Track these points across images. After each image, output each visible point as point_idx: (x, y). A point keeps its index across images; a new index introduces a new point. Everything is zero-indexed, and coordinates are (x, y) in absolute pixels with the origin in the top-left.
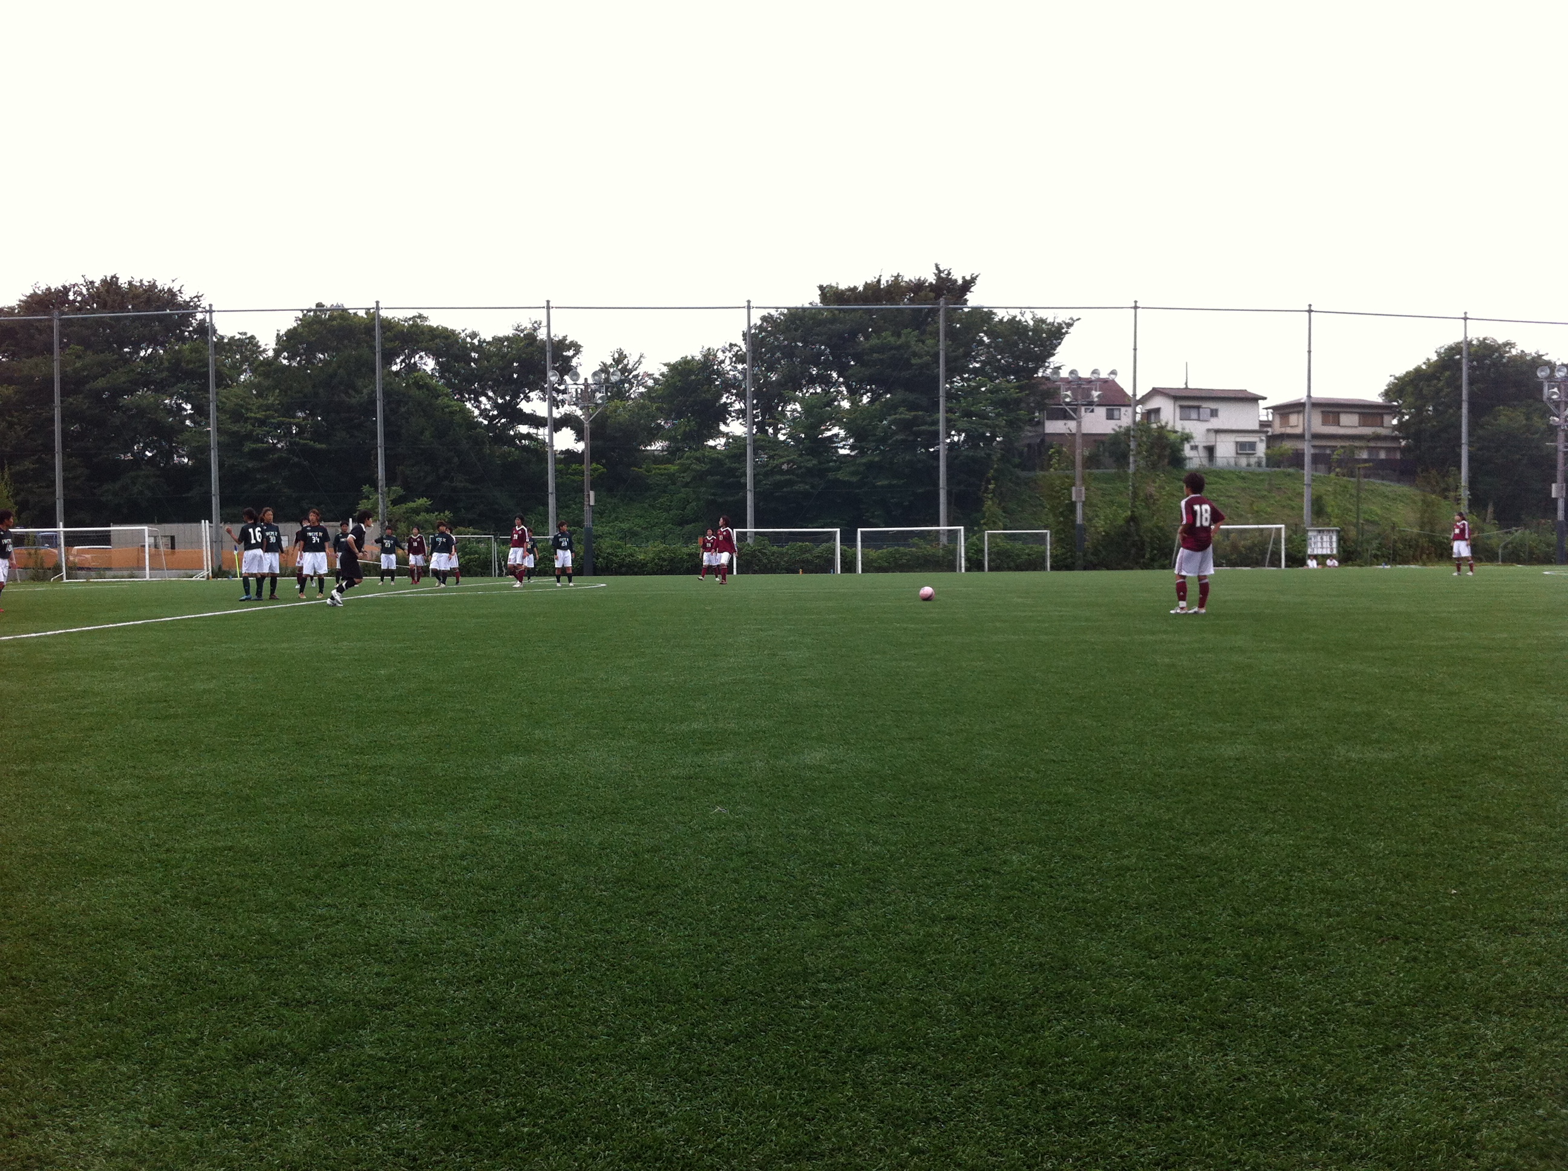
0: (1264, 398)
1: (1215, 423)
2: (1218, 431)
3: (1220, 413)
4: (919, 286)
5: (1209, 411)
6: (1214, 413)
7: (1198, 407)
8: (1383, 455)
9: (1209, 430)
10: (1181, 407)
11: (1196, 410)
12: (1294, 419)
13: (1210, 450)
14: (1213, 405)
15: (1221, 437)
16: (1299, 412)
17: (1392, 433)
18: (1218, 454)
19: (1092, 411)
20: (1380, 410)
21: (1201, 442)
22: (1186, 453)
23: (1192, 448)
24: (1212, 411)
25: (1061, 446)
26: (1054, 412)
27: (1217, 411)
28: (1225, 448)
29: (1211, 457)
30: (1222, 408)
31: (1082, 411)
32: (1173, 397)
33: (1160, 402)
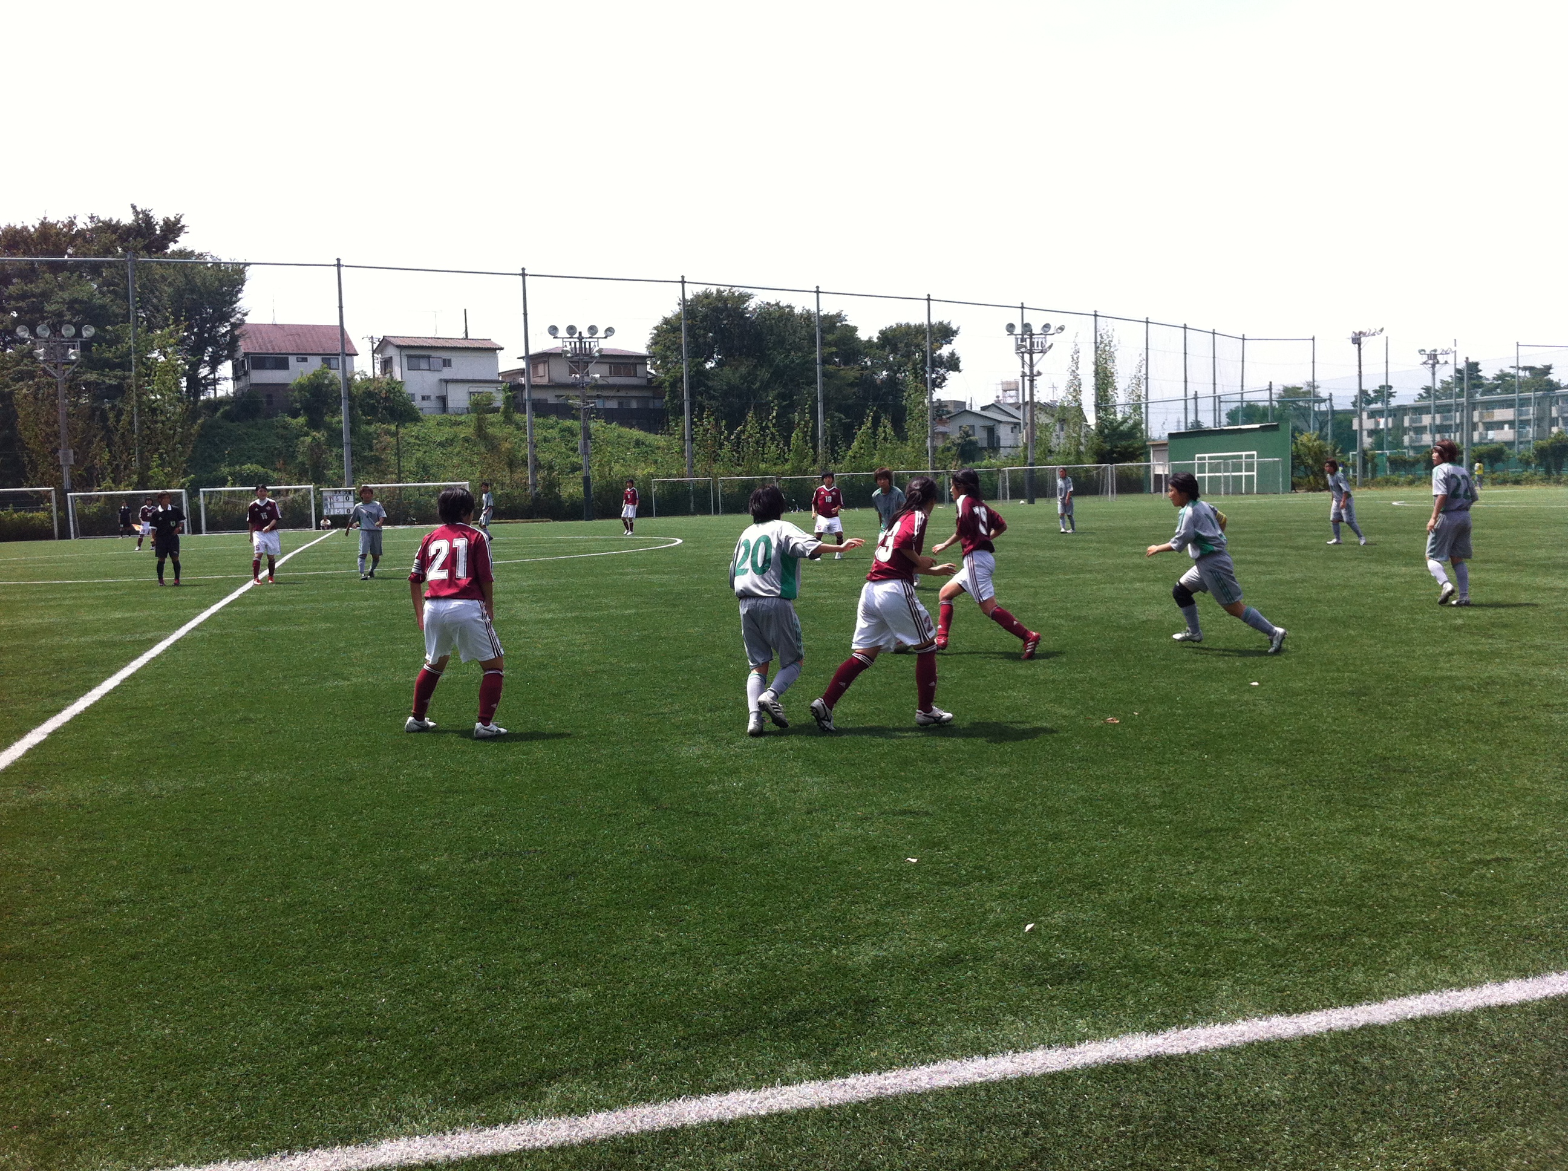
0: (502, 349)
1: (447, 373)
2: (447, 381)
3: (453, 363)
4: (110, 228)
5: (440, 361)
6: (447, 363)
7: (429, 357)
8: (634, 405)
9: (441, 380)
10: (409, 357)
11: (426, 360)
12: (541, 369)
13: (443, 399)
14: (446, 355)
15: (450, 387)
16: (544, 362)
17: (644, 382)
18: (451, 404)
19: (305, 360)
20: (632, 361)
21: (434, 392)
22: (418, 403)
23: (423, 398)
24: (444, 360)
25: (269, 396)
26: (260, 361)
27: (450, 361)
28: (459, 398)
29: (444, 408)
30: (456, 359)
31: (292, 360)
32: (398, 347)
33: (391, 352)
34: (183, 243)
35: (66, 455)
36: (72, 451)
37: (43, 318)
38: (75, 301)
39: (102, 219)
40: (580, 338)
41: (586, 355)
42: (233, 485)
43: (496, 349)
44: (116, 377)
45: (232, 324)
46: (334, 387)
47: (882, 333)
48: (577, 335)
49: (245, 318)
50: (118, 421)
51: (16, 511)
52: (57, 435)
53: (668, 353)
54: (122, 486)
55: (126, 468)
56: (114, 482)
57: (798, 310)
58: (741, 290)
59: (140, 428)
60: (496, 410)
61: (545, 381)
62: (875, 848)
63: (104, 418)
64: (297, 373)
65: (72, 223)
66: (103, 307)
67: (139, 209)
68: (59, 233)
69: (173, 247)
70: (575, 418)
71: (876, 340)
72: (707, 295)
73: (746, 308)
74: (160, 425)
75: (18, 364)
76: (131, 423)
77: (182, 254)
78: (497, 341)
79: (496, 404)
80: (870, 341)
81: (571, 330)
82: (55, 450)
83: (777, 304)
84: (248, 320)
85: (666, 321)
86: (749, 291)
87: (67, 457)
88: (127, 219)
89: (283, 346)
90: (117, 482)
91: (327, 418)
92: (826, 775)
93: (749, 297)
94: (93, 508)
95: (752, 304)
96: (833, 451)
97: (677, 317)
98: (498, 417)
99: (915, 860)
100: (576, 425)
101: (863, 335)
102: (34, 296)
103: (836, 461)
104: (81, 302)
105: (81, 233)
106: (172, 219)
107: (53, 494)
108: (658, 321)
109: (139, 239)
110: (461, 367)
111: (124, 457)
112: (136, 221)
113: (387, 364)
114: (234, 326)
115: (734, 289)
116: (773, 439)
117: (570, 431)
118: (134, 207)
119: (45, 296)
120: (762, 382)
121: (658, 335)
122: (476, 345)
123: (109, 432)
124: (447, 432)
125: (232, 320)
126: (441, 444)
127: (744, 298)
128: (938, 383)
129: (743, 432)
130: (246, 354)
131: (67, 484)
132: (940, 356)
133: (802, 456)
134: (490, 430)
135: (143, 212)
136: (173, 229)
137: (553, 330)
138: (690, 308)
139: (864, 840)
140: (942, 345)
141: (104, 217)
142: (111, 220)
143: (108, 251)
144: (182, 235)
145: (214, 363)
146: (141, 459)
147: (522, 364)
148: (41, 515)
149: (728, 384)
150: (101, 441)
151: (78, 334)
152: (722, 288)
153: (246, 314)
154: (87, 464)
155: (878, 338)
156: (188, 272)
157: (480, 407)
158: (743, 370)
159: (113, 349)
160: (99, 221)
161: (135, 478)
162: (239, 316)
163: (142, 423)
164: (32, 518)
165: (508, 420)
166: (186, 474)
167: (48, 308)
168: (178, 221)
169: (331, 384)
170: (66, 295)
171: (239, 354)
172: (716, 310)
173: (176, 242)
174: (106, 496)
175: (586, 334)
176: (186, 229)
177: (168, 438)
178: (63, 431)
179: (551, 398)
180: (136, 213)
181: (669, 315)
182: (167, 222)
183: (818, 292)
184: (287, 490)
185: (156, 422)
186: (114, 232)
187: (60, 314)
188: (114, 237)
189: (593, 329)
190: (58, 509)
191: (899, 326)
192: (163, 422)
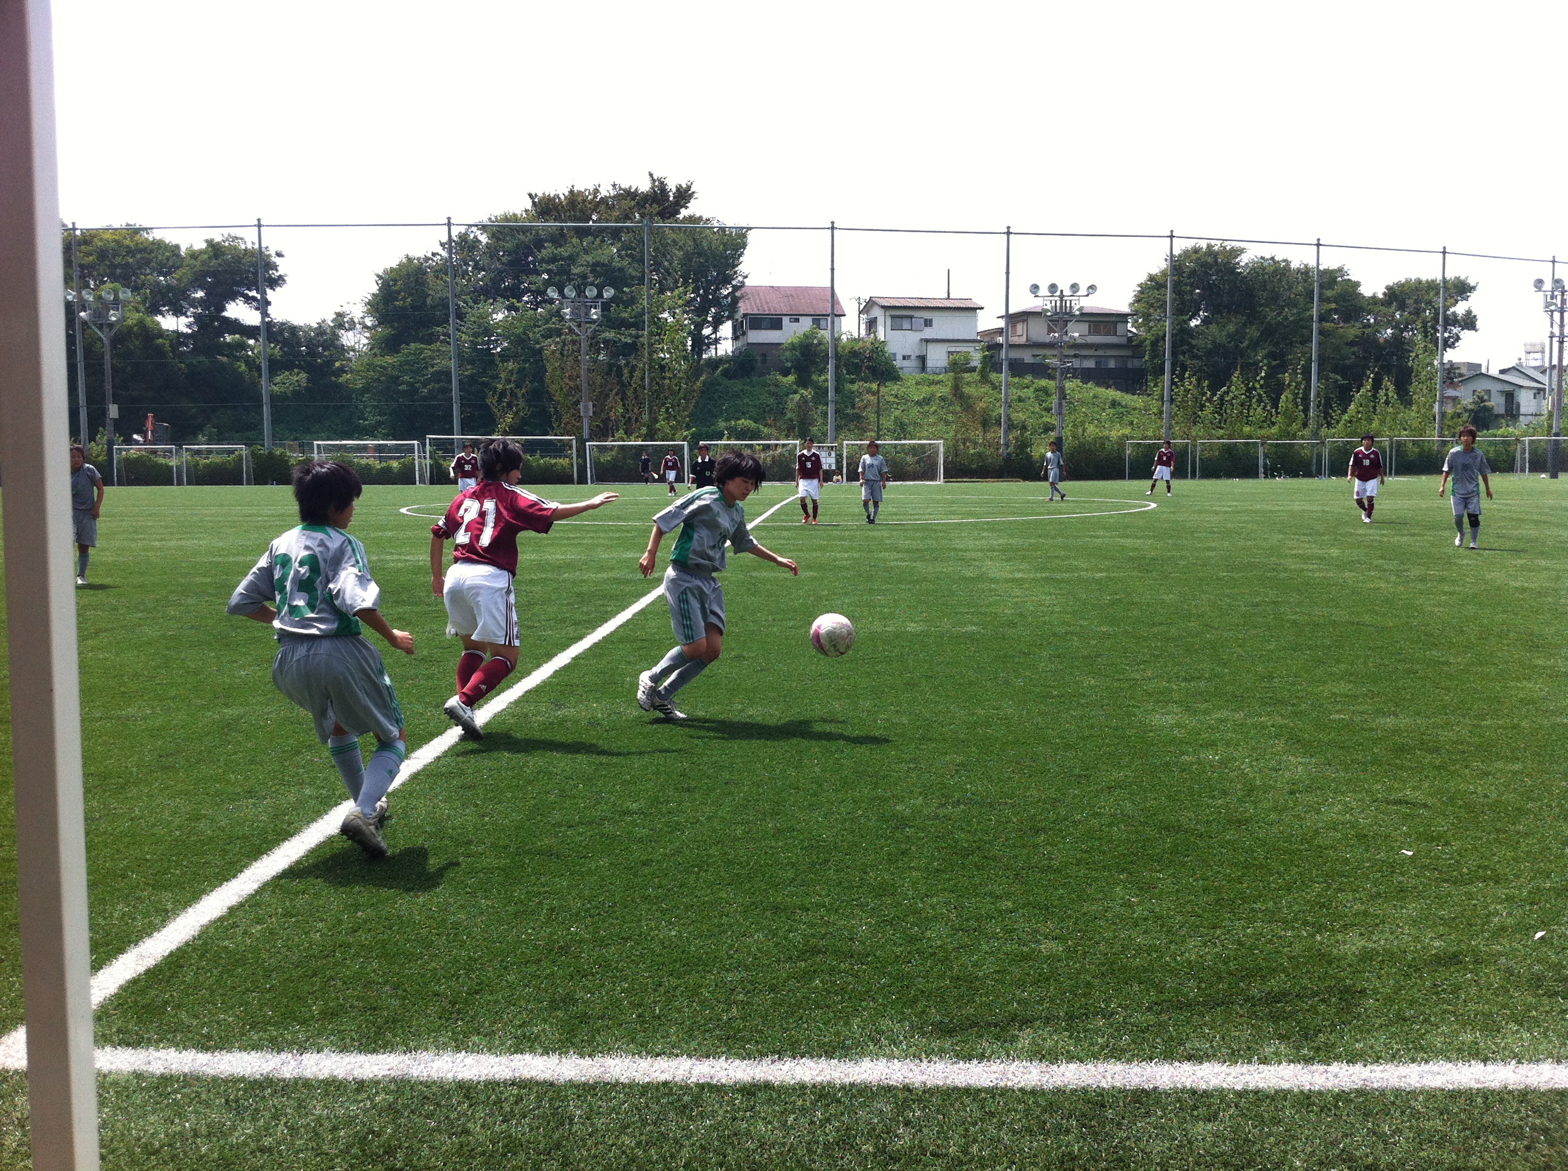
0: (982, 308)
1: (928, 333)
2: (927, 341)
3: (935, 324)
4: (629, 195)
5: (922, 321)
6: (928, 323)
7: (911, 317)
8: (1112, 364)
9: (921, 340)
10: (893, 317)
11: (909, 320)
12: (1020, 328)
13: (922, 359)
14: (927, 315)
15: (931, 346)
16: (1023, 321)
17: (1124, 341)
18: (930, 363)
19: (797, 320)
20: (1113, 319)
21: (914, 352)
22: (898, 363)
23: (904, 358)
24: (926, 320)
25: (764, 355)
26: (757, 322)
27: (931, 320)
28: (938, 357)
29: (923, 368)
30: (937, 318)
31: (786, 320)
32: (883, 307)
33: (877, 312)
34: (693, 209)
35: (586, 407)
36: (591, 404)
37: (570, 280)
38: (596, 264)
39: (623, 187)
40: (1062, 296)
41: (1066, 313)
42: (729, 439)
43: (976, 309)
44: (630, 335)
45: (733, 286)
46: (822, 347)
47: (1389, 288)
48: (1058, 293)
49: (746, 280)
50: (631, 377)
51: (542, 457)
52: (578, 389)
53: (1151, 310)
54: (632, 438)
55: (637, 420)
56: (626, 433)
57: (1294, 265)
58: (1234, 244)
59: (650, 383)
60: (973, 370)
61: (1022, 340)
62: (1365, 836)
63: (620, 374)
64: (790, 333)
65: (596, 191)
66: (621, 270)
67: (655, 177)
68: (584, 201)
69: (684, 213)
70: (1051, 377)
71: (1381, 296)
72: (1196, 250)
73: (1238, 263)
74: (667, 381)
75: (547, 322)
76: (643, 379)
77: (691, 219)
78: (977, 301)
79: (973, 364)
80: (1374, 297)
81: (1053, 287)
82: (577, 403)
83: (1272, 258)
84: (748, 282)
85: (1152, 278)
86: (1242, 245)
87: (587, 408)
88: (645, 186)
89: (778, 306)
90: (628, 433)
91: (814, 377)
92: (1312, 756)
93: (1242, 251)
94: (606, 458)
95: (1244, 259)
96: (1327, 415)
97: (1164, 273)
98: (976, 376)
99: (1410, 853)
100: (1051, 384)
101: (1366, 291)
102: (562, 259)
103: (1329, 425)
104: (603, 265)
105: (604, 200)
106: (684, 186)
107: (574, 442)
108: (1143, 278)
109: (655, 205)
110: (943, 327)
111: (636, 410)
112: (652, 188)
113: (872, 324)
114: (736, 288)
115: (1226, 243)
116: (1260, 401)
117: (1045, 391)
118: (651, 175)
119: (572, 259)
120: (1251, 340)
121: (1141, 292)
122: (958, 304)
123: (623, 386)
124: (925, 391)
125: (734, 283)
126: (918, 403)
127: (1237, 252)
128: (1449, 344)
129: (1227, 393)
130: (745, 315)
131: (586, 436)
132: (1454, 314)
133: (1292, 419)
134: (966, 390)
135: (659, 180)
136: (684, 195)
137: (1035, 288)
138: (1177, 265)
139: (1352, 827)
140: (1457, 301)
141: (625, 185)
142: (630, 187)
143: (627, 217)
144: (692, 201)
145: (717, 324)
146: (650, 413)
147: (1001, 324)
148: (563, 462)
149: (1214, 342)
150: (617, 394)
151: (600, 295)
152: (1213, 242)
153: (746, 277)
154: (604, 416)
155: (1385, 294)
156: (697, 236)
157: (958, 367)
158: (1231, 328)
159: (629, 310)
160: (621, 189)
161: (644, 430)
162: (740, 278)
163: (652, 379)
164: (555, 464)
165: (984, 379)
166: (688, 428)
167: (575, 270)
168: (689, 188)
169: (820, 343)
170: (589, 259)
171: (738, 316)
172: (1205, 265)
173: (687, 208)
174: (620, 446)
175: (1067, 292)
176: (696, 195)
177: (674, 394)
178: (585, 385)
179: (1027, 357)
180: (654, 181)
181: (1155, 271)
182: (679, 189)
183: (1318, 245)
184: (776, 445)
185: (664, 378)
186: (633, 199)
187: (584, 277)
188: (633, 203)
189: (1075, 287)
190: (578, 456)
191: (1408, 282)
192: (670, 378)
